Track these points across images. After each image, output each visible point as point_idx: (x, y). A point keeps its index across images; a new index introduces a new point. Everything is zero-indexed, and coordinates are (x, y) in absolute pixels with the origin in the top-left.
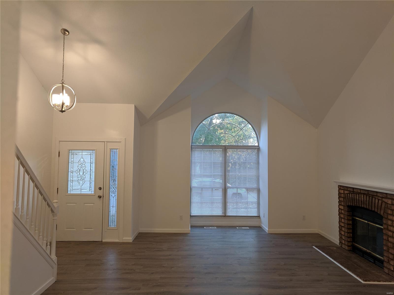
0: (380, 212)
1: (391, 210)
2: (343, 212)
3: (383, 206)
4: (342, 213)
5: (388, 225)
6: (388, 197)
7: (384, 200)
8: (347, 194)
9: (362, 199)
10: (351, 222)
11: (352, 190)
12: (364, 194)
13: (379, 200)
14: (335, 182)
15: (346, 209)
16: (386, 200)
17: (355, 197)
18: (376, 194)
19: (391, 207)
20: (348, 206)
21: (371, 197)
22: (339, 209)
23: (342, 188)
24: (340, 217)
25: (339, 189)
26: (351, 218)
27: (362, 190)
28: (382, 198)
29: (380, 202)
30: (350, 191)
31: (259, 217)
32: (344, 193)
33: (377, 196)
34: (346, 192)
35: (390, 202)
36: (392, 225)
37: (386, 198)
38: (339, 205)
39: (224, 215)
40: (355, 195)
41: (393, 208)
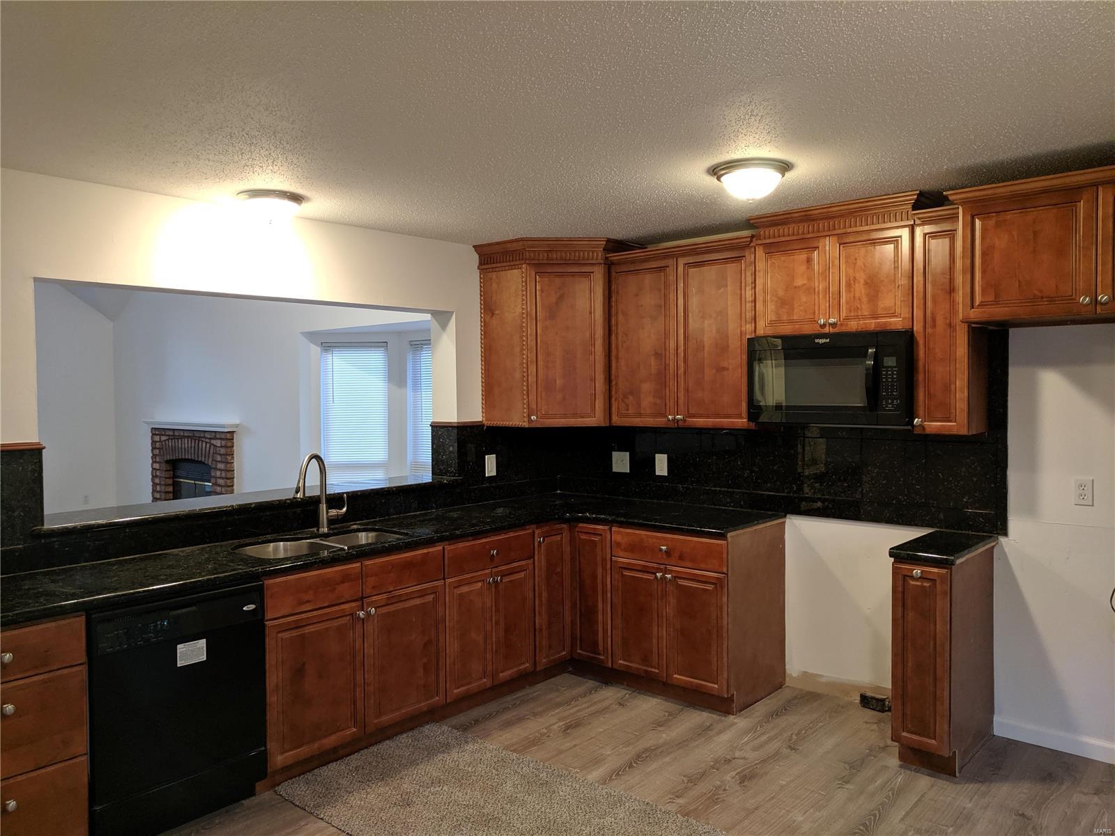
0: (208, 461)
1: (220, 455)
2: (158, 473)
3: (212, 450)
4: (156, 476)
5: (216, 478)
6: (218, 436)
7: (213, 441)
8: (165, 441)
9: (186, 446)
10: (171, 489)
11: (171, 433)
12: (188, 437)
13: (206, 443)
14: (146, 423)
15: (164, 466)
16: (214, 442)
17: (177, 444)
18: (202, 435)
19: (220, 451)
20: (167, 462)
21: (197, 441)
22: (153, 469)
23: (157, 433)
24: (154, 485)
25: (153, 435)
26: (170, 481)
27: (185, 432)
28: (210, 439)
29: (208, 445)
30: (169, 436)
32: (160, 441)
33: (204, 437)
34: (164, 438)
35: (218, 443)
36: (221, 476)
37: (215, 438)
38: (153, 462)
40: (176, 440)
41: (223, 451)
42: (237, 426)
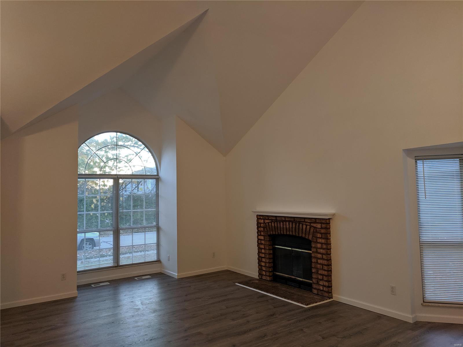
0: (308, 237)
1: (320, 233)
2: (263, 242)
3: (312, 230)
4: (261, 244)
5: (317, 248)
6: (317, 221)
7: (312, 224)
8: (268, 223)
9: (288, 226)
10: (271, 252)
11: (274, 218)
12: (289, 221)
13: (306, 225)
14: (254, 212)
15: (268, 238)
16: (315, 225)
17: (279, 225)
18: (303, 220)
19: (320, 231)
20: (270, 236)
21: (297, 224)
22: (258, 239)
23: (261, 218)
24: (259, 248)
25: (258, 219)
26: (271, 247)
27: (286, 218)
28: (310, 223)
29: (308, 227)
30: (272, 220)
31: (158, 261)
32: (264, 223)
33: (305, 222)
34: (266, 221)
35: (319, 226)
36: (322, 247)
37: (315, 223)
38: (258, 235)
39: (116, 265)
40: (278, 223)
41: (323, 231)
42: (334, 215)
